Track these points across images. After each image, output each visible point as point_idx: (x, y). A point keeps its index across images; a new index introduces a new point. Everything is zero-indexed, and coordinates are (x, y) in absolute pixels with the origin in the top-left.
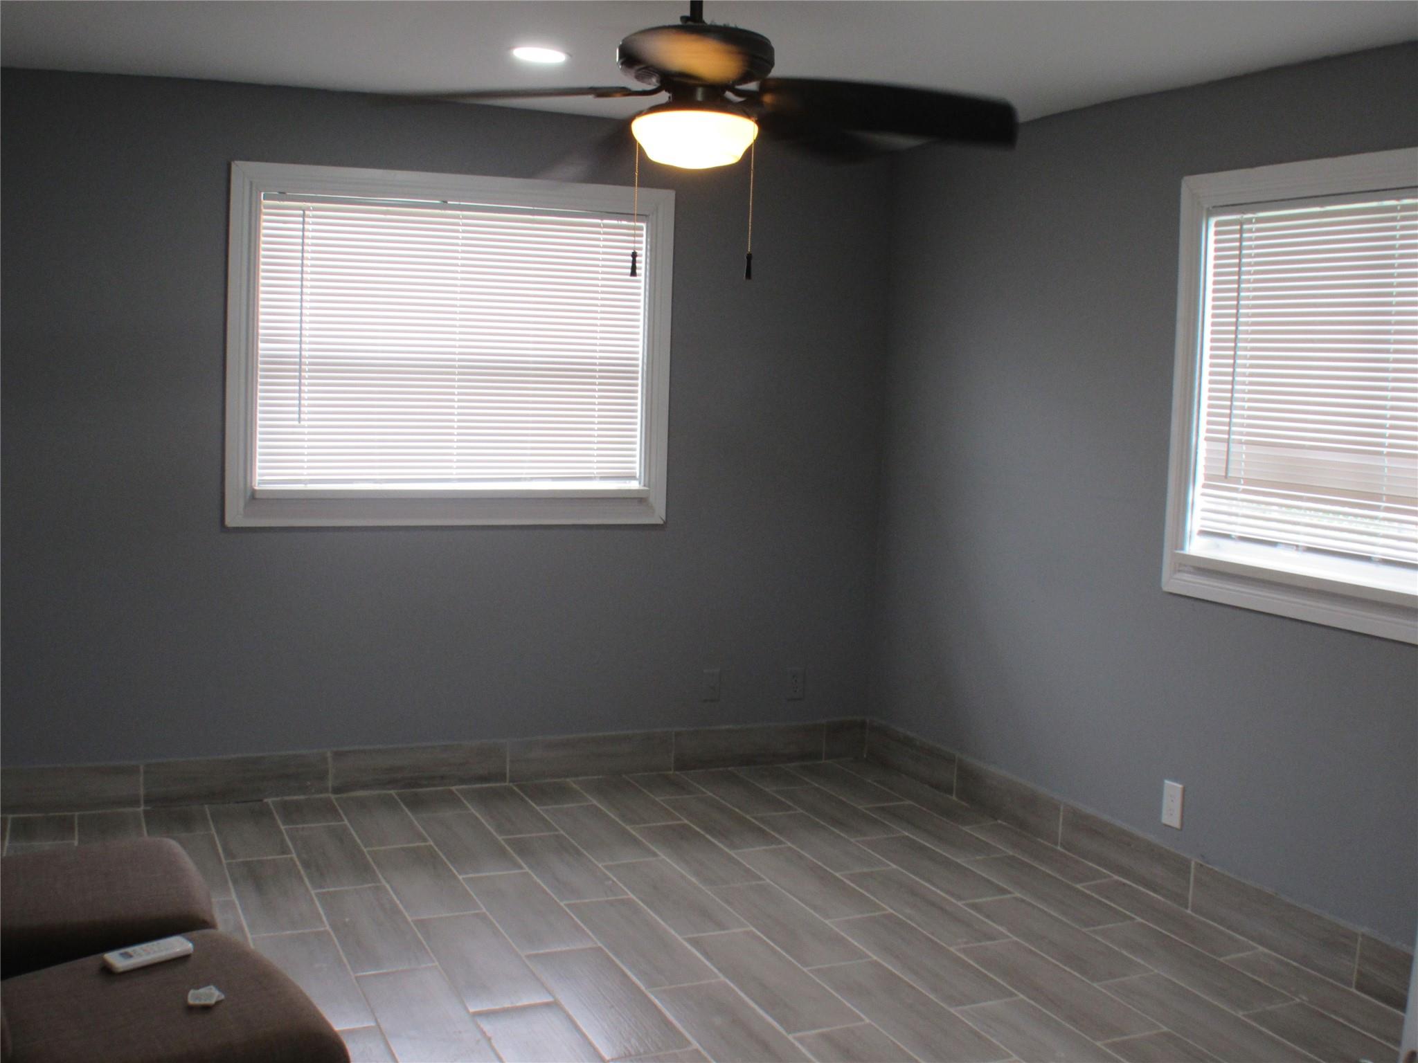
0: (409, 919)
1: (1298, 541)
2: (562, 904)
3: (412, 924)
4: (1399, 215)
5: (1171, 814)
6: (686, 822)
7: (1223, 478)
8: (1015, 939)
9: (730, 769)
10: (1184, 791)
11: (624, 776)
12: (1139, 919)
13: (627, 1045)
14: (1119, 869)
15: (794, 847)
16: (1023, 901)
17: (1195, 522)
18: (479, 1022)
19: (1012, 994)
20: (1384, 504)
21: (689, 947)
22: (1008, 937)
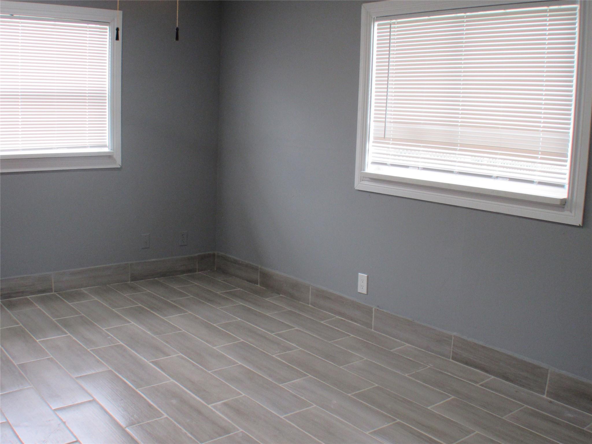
0: (16, 364)
1: (419, 165)
2: (89, 350)
3: (17, 366)
4: (465, 20)
5: (362, 287)
6: (140, 305)
7: (383, 139)
8: (301, 349)
9: (156, 279)
10: (368, 277)
11: (107, 285)
12: (352, 335)
13: (132, 418)
14: (340, 314)
15: (192, 313)
16: (300, 331)
17: (369, 158)
18: (57, 413)
19: (305, 375)
20: (459, 148)
21: (153, 366)
22: (297, 348)
